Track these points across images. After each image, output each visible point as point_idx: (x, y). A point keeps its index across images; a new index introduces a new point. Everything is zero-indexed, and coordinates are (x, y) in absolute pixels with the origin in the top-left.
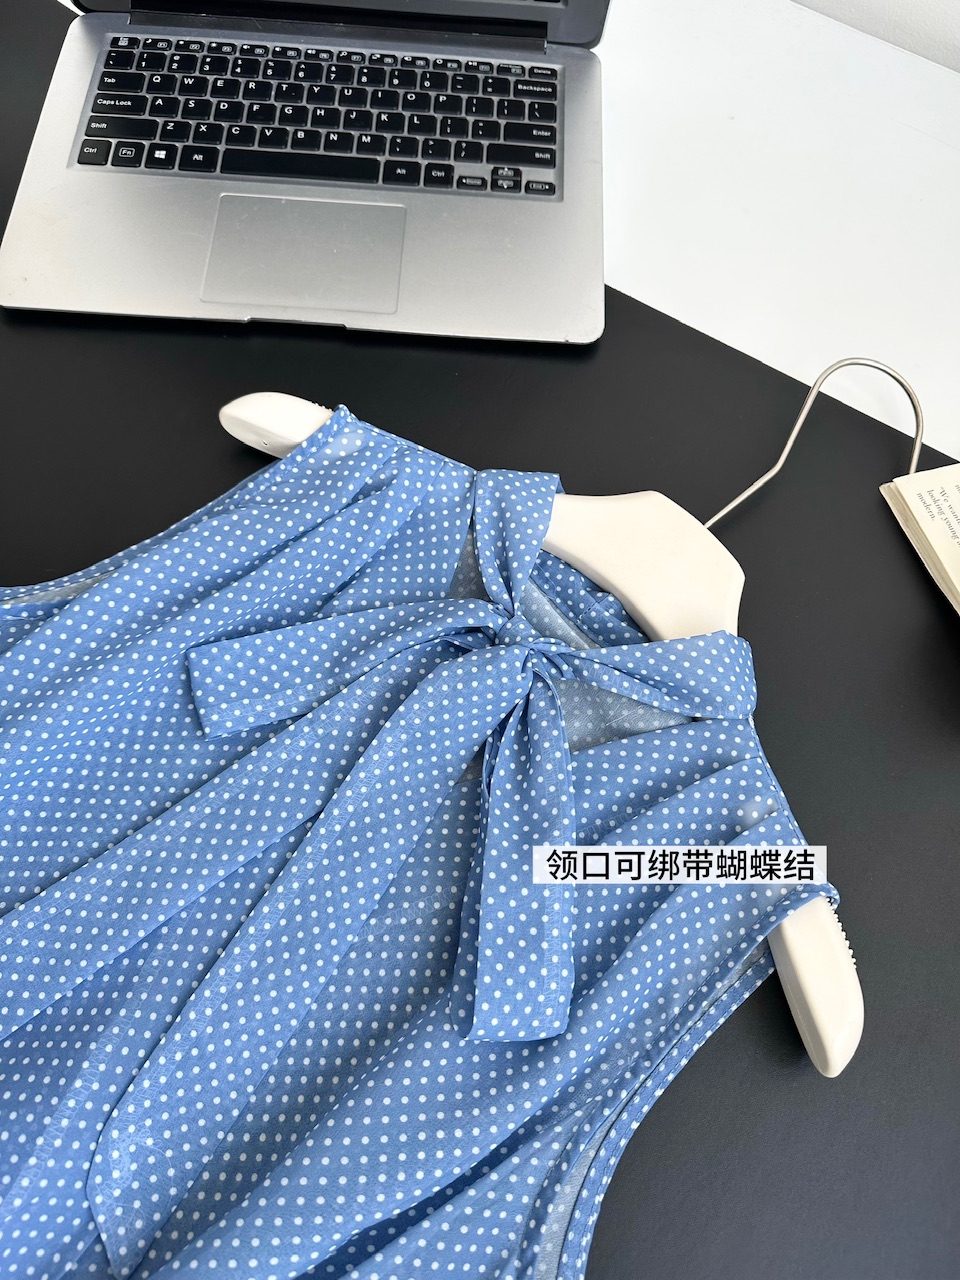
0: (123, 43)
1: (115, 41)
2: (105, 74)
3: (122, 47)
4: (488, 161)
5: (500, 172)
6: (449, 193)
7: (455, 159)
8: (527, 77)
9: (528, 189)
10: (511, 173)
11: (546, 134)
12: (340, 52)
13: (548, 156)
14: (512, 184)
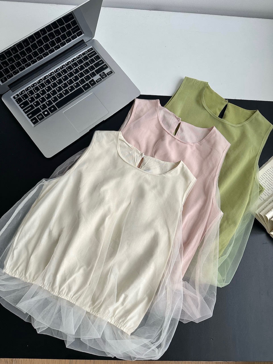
0: (16, 97)
1: (14, 97)
2: (20, 105)
3: (17, 98)
4: (97, 74)
5: (101, 75)
6: (97, 85)
7: (92, 77)
8: (89, 53)
9: (108, 75)
10: (103, 74)
11: (102, 62)
12: (54, 71)
13: (106, 66)
14: (105, 76)
